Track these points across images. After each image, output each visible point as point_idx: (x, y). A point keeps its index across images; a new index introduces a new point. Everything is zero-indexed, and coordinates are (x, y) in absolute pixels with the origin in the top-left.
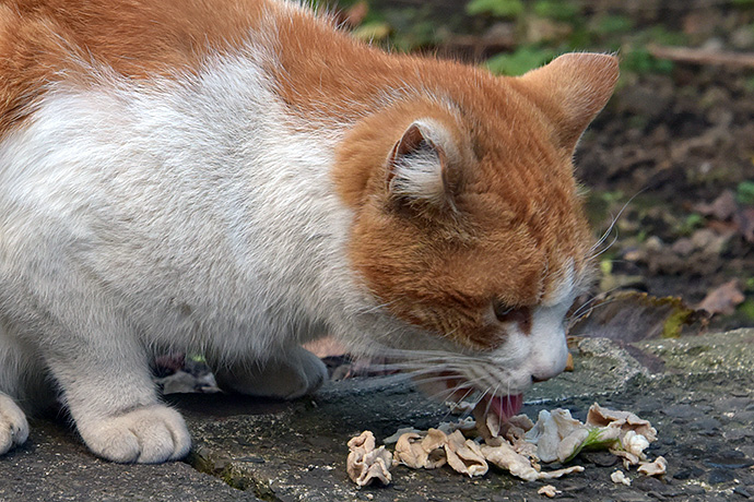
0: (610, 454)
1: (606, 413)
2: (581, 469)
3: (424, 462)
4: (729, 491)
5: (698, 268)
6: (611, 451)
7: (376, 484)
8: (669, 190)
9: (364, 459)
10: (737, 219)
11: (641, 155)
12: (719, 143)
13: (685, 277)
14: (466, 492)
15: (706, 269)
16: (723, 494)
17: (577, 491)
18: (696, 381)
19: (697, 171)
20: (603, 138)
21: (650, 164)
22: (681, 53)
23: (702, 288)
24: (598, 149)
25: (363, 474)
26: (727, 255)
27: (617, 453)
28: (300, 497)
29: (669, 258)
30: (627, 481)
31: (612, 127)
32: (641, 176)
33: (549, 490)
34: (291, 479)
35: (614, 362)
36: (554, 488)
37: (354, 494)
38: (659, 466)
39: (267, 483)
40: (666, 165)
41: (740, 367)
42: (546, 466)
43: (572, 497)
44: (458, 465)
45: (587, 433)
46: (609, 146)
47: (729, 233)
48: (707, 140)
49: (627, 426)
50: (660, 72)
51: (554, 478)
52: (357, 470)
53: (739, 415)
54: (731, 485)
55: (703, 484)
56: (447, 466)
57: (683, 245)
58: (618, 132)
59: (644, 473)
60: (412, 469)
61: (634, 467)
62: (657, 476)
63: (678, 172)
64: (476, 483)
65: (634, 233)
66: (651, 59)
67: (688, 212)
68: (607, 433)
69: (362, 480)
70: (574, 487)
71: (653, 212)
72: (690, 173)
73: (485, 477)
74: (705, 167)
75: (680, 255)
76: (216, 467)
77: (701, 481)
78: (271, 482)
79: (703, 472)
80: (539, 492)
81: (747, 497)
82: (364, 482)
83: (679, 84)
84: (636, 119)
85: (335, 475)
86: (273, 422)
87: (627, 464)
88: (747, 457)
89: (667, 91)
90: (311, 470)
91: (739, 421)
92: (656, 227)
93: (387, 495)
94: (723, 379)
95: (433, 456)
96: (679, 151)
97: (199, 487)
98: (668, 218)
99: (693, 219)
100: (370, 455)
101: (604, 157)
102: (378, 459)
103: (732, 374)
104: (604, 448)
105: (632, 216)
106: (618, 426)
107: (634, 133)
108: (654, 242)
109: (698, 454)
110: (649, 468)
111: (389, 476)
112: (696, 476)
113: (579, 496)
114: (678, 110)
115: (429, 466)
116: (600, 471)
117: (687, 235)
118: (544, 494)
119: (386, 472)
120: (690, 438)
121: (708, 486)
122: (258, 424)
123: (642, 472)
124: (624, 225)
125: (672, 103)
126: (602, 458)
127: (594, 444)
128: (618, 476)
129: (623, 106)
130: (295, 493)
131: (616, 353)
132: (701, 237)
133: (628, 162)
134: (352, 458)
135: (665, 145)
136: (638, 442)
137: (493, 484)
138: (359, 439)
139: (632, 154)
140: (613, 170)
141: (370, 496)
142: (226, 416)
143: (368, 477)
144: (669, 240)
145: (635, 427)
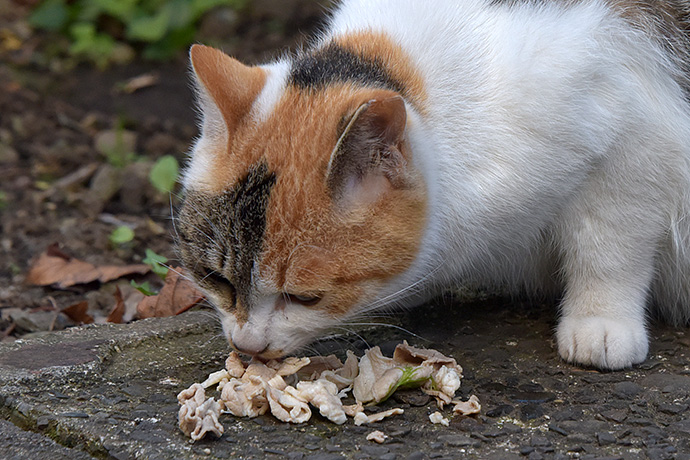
0: (423, 394)
1: (414, 351)
2: (401, 411)
3: (248, 411)
4: (544, 428)
6: (423, 390)
7: (209, 438)
9: (197, 413)
14: (298, 442)
16: (538, 432)
17: (403, 436)
25: (197, 428)
27: (430, 392)
28: (137, 455)
30: (445, 422)
33: (377, 435)
34: (122, 435)
36: (382, 434)
37: (189, 449)
38: (473, 405)
39: (98, 440)
43: (401, 442)
44: (281, 414)
45: (401, 373)
49: (437, 364)
51: (376, 422)
52: (191, 425)
54: (542, 422)
55: (515, 422)
59: (460, 413)
60: (238, 418)
61: (448, 407)
62: (473, 415)
64: (303, 430)
68: (420, 372)
69: (197, 434)
70: (400, 432)
73: (310, 423)
76: (39, 424)
77: (513, 419)
78: (102, 439)
79: (512, 409)
80: (367, 438)
81: (565, 435)
82: (199, 436)
85: (163, 428)
86: (86, 372)
87: (441, 403)
88: (546, 390)
90: (137, 423)
93: (222, 449)
95: (257, 403)
97: (31, 447)
100: (201, 408)
102: (210, 411)
104: (415, 387)
106: (431, 364)
109: (500, 389)
110: (464, 407)
111: (221, 428)
112: (507, 413)
113: (406, 440)
115: (254, 415)
116: (415, 411)
118: (373, 440)
119: (218, 424)
121: (520, 423)
122: (71, 375)
123: (458, 411)
126: (415, 398)
127: (408, 383)
128: (436, 417)
130: (130, 450)
134: (184, 412)
137: (319, 430)
138: (189, 391)
141: (207, 450)
143: (203, 432)
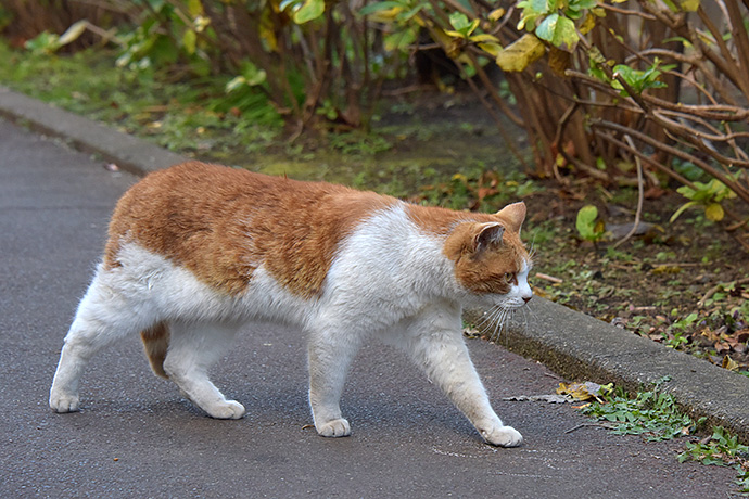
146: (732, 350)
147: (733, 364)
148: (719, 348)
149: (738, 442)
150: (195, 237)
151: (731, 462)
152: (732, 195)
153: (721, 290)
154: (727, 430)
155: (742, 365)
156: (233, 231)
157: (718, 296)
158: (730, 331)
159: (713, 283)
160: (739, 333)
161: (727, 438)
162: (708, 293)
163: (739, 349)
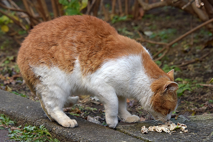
1: (180, 124)
2: (175, 131)
3: (153, 130)
5: (202, 111)
7: (145, 133)
8: (200, 102)
10: (209, 105)
11: (196, 97)
12: (208, 96)
13: (200, 112)
15: (203, 111)
18: (195, 121)
19: (204, 99)
20: (191, 95)
21: (198, 99)
22: (204, 85)
23: (202, 114)
24: (190, 97)
26: (207, 110)
27: (181, 129)
29: (198, 110)
30: (182, 133)
31: (193, 94)
32: (196, 100)
34: (133, 133)
35: (183, 118)
36: (171, 134)
37: (142, 135)
39: (130, 133)
40: (200, 99)
41: (201, 119)
42: (171, 131)
44: (157, 131)
45: (177, 126)
46: (192, 97)
47: (207, 107)
48: (206, 95)
49: (182, 126)
50: (201, 88)
52: (143, 131)
53: (200, 125)
54: (197, 133)
56: (156, 131)
57: (200, 108)
58: (193, 95)
60: (151, 132)
61: (183, 131)
62: (186, 132)
63: (201, 99)
65: (193, 107)
66: (200, 86)
67: (202, 104)
68: (179, 126)
69: (143, 133)
70: (174, 134)
71: (197, 104)
72: (203, 100)
73: (161, 132)
74: (205, 99)
75: (200, 110)
80: (169, 134)
83: (204, 89)
84: (196, 93)
85: (140, 132)
89: (202, 90)
90: (136, 132)
91: (200, 126)
92: (197, 106)
93: (147, 135)
94: (199, 121)
95: (154, 130)
96: (202, 97)
98: (199, 105)
99: (202, 105)
100: (145, 129)
101: (191, 98)
103: (200, 120)
104: (179, 128)
105: (193, 105)
107: (196, 95)
108: (196, 108)
109: (193, 130)
110: (185, 131)
111: (147, 132)
112: (192, 132)
114: (203, 92)
117: (201, 107)
120: (192, 128)
121: (194, 133)
122: (130, 126)
124: (192, 106)
125: (203, 91)
126: (179, 130)
127: (177, 128)
128: (181, 132)
129: (195, 92)
131: (183, 117)
132: (203, 107)
133: (195, 98)
134: (142, 130)
135: (200, 96)
136: (184, 128)
138: (143, 127)
139: (195, 97)
140: (192, 99)
141: (144, 135)
142: (125, 125)
144: (198, 108)
145: (184, 126)
146: (10, 83)
147: (10, 89)
148: (5, 83)
149: (10, 119)
150: (52, 48)
151: (6, 128)
152: (11, 21)
153: (8, 60)
154: (5, 115)
155: (14, 89)
156: (67, 43)
157: (7, 62)
158: (10, 76)
159: (5, 56)
160: (14, 76)
161: (5, 118)
162: (3, 61)
163: (13, 83)
